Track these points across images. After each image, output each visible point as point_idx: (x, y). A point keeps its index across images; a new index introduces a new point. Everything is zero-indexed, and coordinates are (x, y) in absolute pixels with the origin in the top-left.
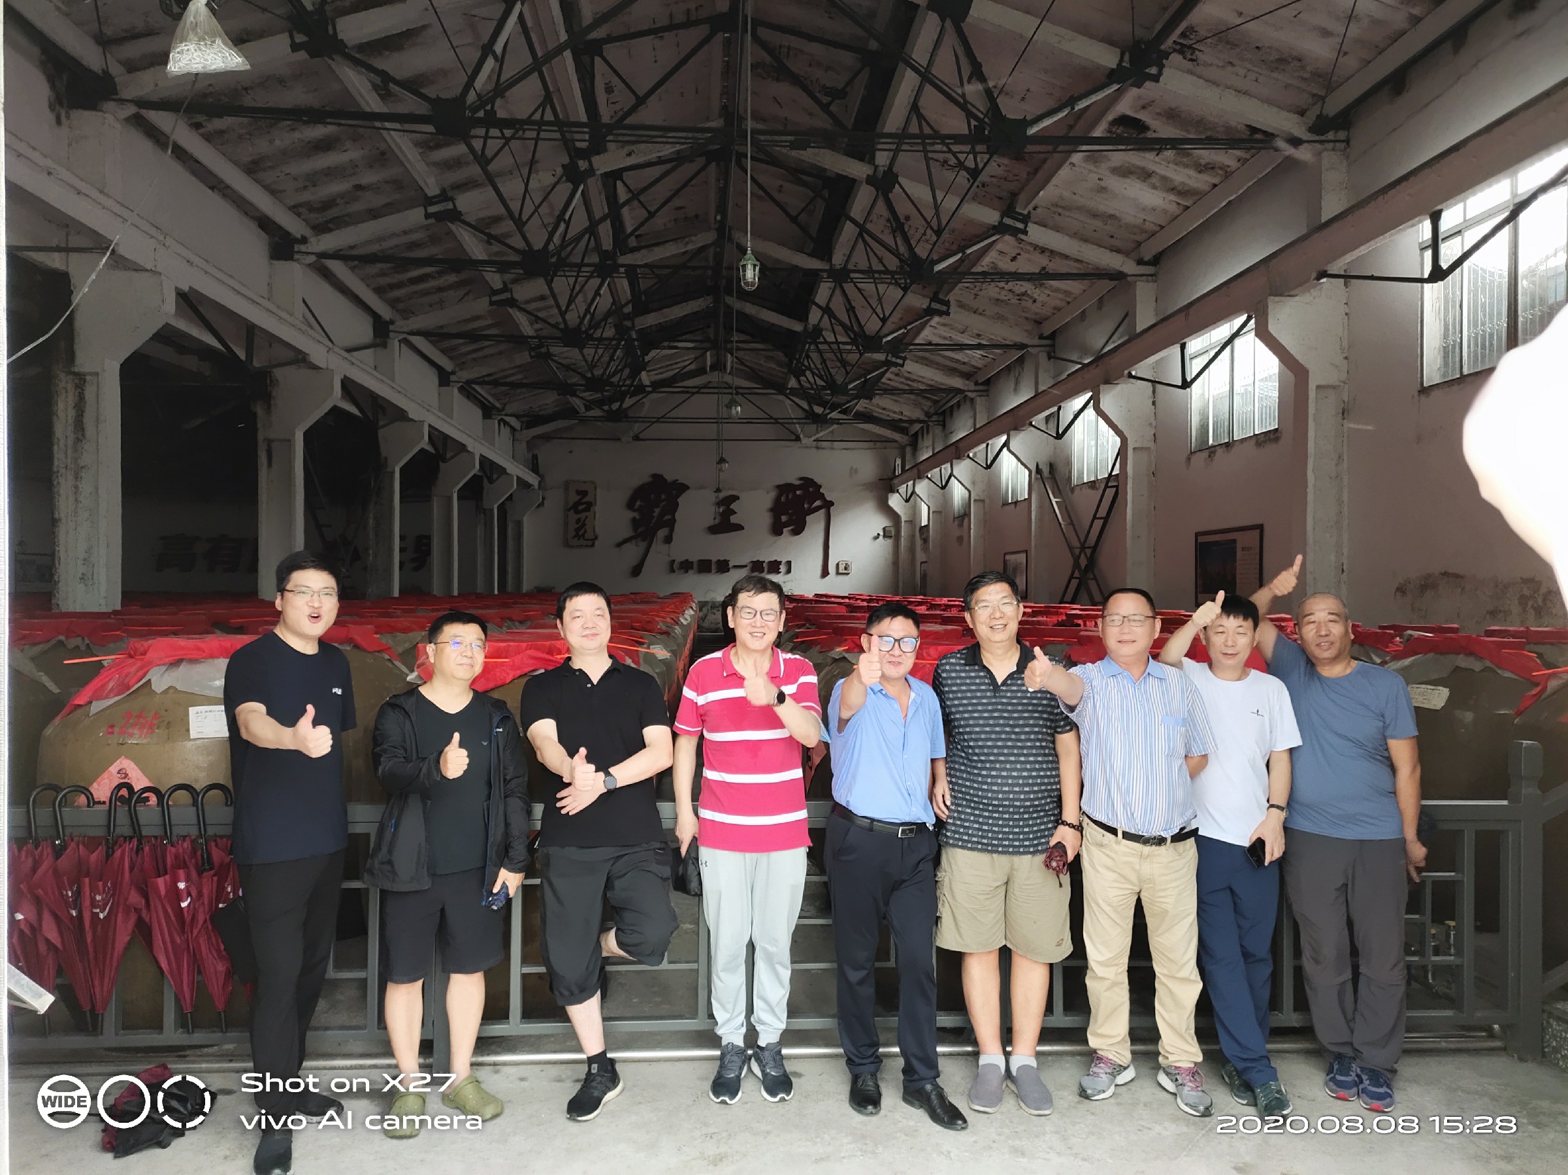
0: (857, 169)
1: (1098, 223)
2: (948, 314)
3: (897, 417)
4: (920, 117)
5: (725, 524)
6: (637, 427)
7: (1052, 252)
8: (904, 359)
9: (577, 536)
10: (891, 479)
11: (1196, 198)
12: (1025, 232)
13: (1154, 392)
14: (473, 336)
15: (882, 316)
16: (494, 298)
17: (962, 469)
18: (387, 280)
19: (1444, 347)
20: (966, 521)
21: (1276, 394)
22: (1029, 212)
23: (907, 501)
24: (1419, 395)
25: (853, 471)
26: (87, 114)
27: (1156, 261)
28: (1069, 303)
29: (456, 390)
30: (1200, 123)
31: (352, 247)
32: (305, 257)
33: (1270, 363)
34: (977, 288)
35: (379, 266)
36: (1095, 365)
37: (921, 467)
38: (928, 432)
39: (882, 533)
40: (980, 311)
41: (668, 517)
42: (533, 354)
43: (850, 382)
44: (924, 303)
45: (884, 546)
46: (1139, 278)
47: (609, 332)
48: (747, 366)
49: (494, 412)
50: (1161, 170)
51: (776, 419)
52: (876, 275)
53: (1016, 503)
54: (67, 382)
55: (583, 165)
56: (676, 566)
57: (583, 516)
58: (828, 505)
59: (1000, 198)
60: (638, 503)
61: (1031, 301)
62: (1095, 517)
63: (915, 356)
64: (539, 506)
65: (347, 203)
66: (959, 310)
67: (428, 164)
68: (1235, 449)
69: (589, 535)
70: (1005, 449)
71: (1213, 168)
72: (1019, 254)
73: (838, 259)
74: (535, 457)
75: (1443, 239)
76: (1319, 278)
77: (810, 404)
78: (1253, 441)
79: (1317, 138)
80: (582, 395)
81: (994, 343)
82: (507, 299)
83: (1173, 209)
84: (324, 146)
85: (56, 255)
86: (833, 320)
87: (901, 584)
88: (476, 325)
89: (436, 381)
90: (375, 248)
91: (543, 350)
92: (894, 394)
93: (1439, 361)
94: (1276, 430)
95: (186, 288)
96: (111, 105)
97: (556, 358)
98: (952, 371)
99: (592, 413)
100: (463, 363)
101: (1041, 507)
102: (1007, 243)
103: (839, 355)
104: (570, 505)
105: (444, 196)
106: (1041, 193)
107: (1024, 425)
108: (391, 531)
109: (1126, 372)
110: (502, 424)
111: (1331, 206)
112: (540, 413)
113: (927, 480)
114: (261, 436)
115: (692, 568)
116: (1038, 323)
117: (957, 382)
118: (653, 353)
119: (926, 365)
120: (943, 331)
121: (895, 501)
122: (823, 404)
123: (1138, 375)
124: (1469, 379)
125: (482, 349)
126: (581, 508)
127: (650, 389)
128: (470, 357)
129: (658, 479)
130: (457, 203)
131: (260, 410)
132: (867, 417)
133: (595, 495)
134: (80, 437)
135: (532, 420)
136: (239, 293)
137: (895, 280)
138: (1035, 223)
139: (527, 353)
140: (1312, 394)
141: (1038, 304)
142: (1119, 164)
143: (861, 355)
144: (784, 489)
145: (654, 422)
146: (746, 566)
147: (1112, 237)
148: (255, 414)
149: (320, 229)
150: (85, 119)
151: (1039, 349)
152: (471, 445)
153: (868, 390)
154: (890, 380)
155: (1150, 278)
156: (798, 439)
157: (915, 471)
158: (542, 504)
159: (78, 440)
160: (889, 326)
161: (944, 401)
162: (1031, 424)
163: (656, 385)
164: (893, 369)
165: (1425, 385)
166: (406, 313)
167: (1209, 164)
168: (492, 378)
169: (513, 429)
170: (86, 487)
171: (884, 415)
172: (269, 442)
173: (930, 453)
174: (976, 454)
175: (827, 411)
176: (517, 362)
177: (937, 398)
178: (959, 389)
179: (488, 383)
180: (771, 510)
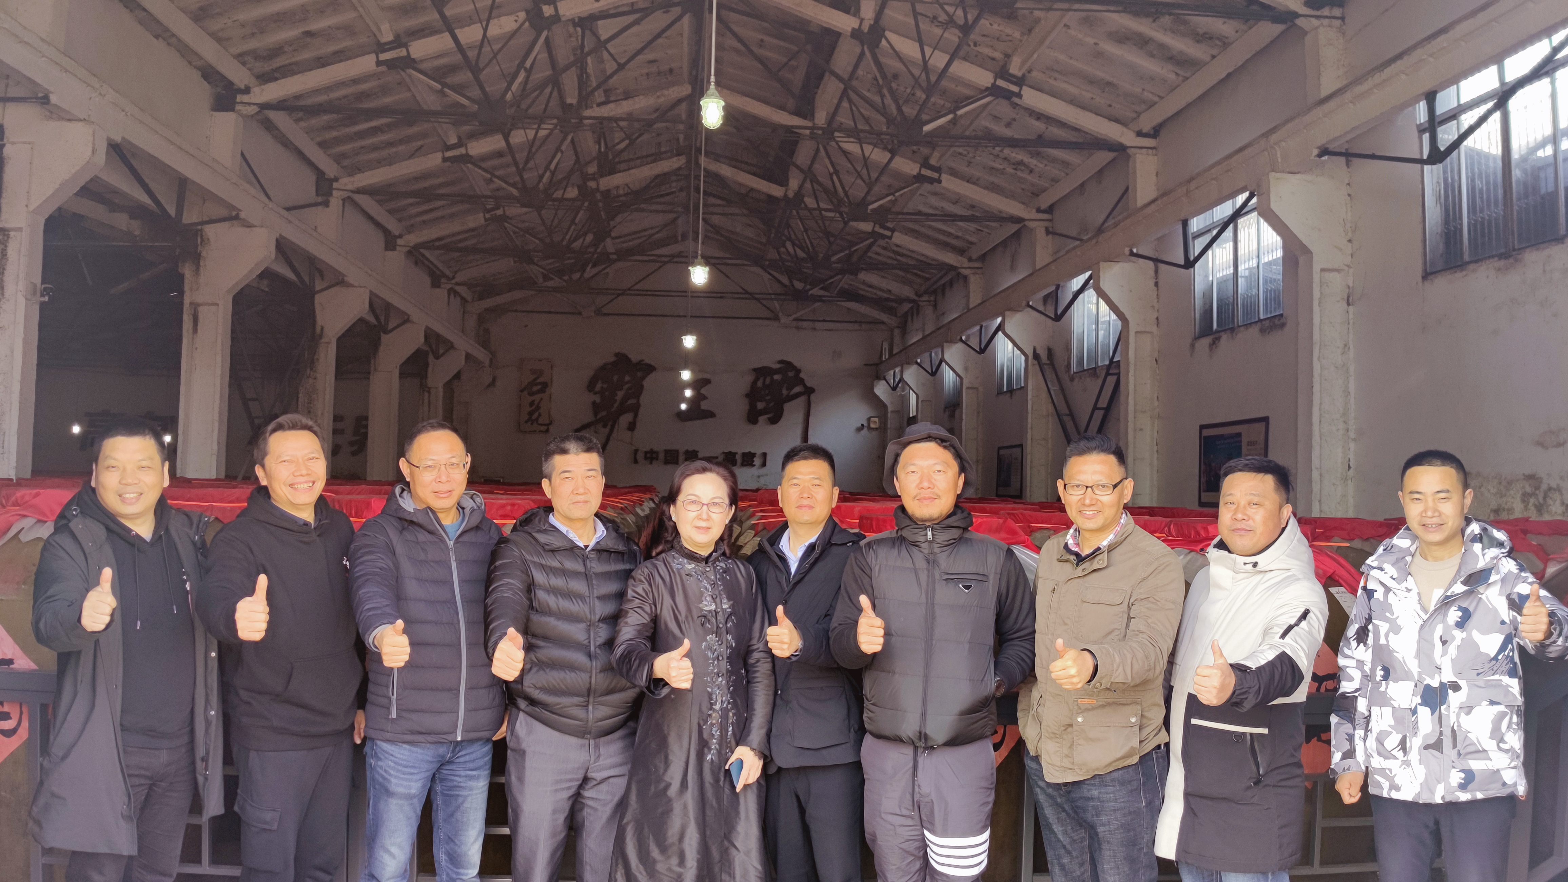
0: (843, 22)
1: (1095, 90)
2: (939, 181)
3: (886, 296)
5: (695, 411)
6: (601, 300)
7: (1049, 118)
8: (892, 230)
9: (530, 420)
10: (878, 365)
11: (1196, 67)
12: (1019, 96)
13: (1156, 272)
14: (426, 196)
15: (867, 181)
16: (448, 154)
17: (954, 354)
18: (335, 134)
19: (1445, 233)
20: (957, 411)
21: (1280, 277)
22: (1023, 75)
23: (894, 388)
24: (1422, 282)
25: (837, 356)
27: (1156, 132)
28: (1066, 174)
29: (402, 255)
31: (298, 97)
32: (246, 107)
33: (1273, 243)
34: (971, 156)
35: (326, 118)
36: (1094, 241)
37: (910, 352)
38: (918, 314)
39: (866, 424)
40: (975, 179)
41: (632, 401)
42: (488, 216)
43: (834, 255)
44: (913, 169)
45: (866, 439)
46: (1138, 151)
47: (572, 193)
49: (443, 280)
50: (1159, 37)
51: (751, 294)
52: (861, 134)
53: (1011, 392)
55: (548, 10)
56: (640, 456)
57: (537, 398)
58: (808, 392)
59: (993, 59)
60: (598, 386)
61: (1028, 171)
62: (1095, 408)
63: (903, 227)
65: (294, 50)
66: (952, 177)
67: (382, 11)
68: (1239, 335)
69: (543, 420)
70: (1000, 333)
71: (1211, 38)
72: (1014, 119)
73: (821, 118)
74: (487, 331)
75: (1439, 123)
76: (1320, 155)
77: (789, 279)
78: (1258, 327)
79: (1314, 13)
80: (541, 263)
81: (989, 215)
82: (462, 155)
83: (1171, 79)
86: (815, 185)
88: (427, 183)
89: (382, 245)
90: (322, 98)
91: (499, 212)
92: (881, 270)
93: (1441, 247)
94: (1281, 315)
95: (118, 139)
97: (514, 221)
98: (945, 246)
99: (550, 284)
100: (413, 225)
101: (1037, 396)
102: (1002, 107)
103: (820, 222)
104: (524, 386)
105: (399, 42)
106: (1036, 55)
107: (1020, 306)
108: (324, 407)
109: (1127, 250)
110: (452, 296)
111: (1329, 81)
112: (493, 283)
113: (915, 367)
114: (187, 301)
115: (657, 459)
116: (1036, 195)
117: (950, 258)
118: (619, 218)
119: (917, 238)
120: (934, 201)
121: (881, 390)
122: (804, 279)
123: (1141, 253)
125: (433, 210)
126: (535, 389)
127: (615, 257)
128: (419, 219)
129: (621, 358)
130: (411, 49)
131: (187, 271)
132: (851, 295)
133: (552, 375)
135: (487, 290)
137: (882, 141)
138: (1031, 87)
139: (482, 215)
140: (1317, 277)
141: (1035, 175)
142: (1113, 28)
143: (845, 224)
144: (761, 372)
145: (619, 295)
147: (1110, 105)
148: (183, 274)
149: (265, 78)
151: (1037, 223)
152: (415, 314)
153: (853, 265)
154: (877, 254)
155: (1150, 151)
156: (776, 318)
157: (903, 355)
158: (493, 384)
160: (876, 192)
161: (935, 278)
162: (1027, 305)
163: (624, 255)
164: (881, 242)
165: (1428, 272)
166: (353, 170)
167: (1205, 33)
168: (443, 242)
169: (464, 300)
171: (871, 293)
172: (195, 306)
173: (920, 336)
174: (968, 337)
175: (808, 287)
176: (472, 225)
177: (927, 276)
178: (952, 266)
179: (438, 248)
180: (747, 396)
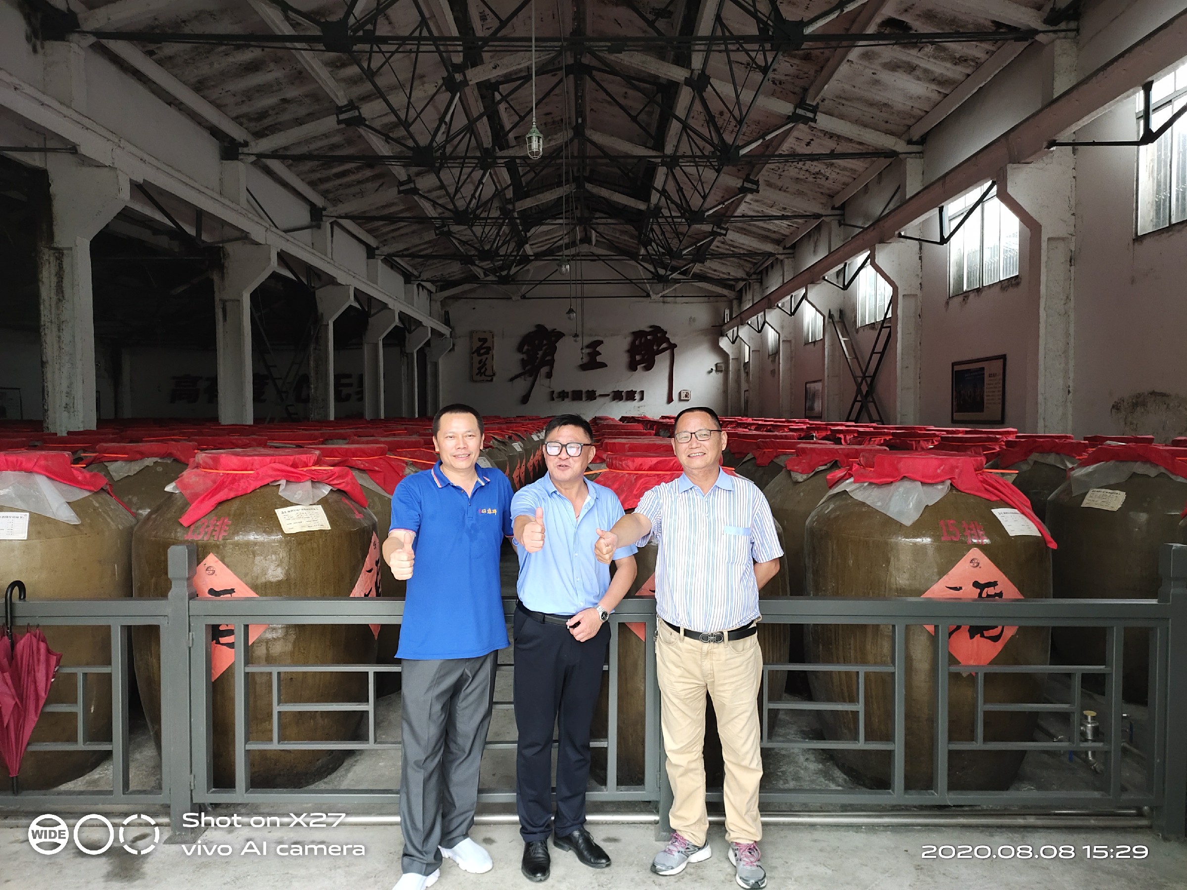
0: (678, 74)
1: (874, 111)
2: (758, 192)
3: (726, 277)
4: (723, 26)
5: (593, 363)
6: (524, 289)
7: (839, 137)
8: (727, 229)
9: (480, 373)
10: (722, 326)
11: (955, 86)
12: (815, 121)
13: (921, 248)
14: (391, 219)
15: (702, 194)
16: (402, 188)
17: (773, 316)
18: (318, 175)
19: (1157, 202)
20: (777, 358)
21: (1017, 247)
22: (818, 104)
23: (733, 342)
24: (1134, 243)
25: (692, 320)
26: (57, 44)
27: (923, 140)
28: (855, 179)
29: (380, 261)
30: (953, 21)
31: (286, 148)
32: (247, 157)
33: (1012, 223)
34: (781, 170)
35: (310, 163)
36: (872, 228)
37: (743, 316)
38: (749, 288)
39: (714, 369)
40: (784, 188)
41: (548, 358)
42: (437, 232)
43: (684, 249)
44: (737, 183)
45: (716, 378)
46: (909, 156)
47: (495, 213)
48: (605, 238)
49: (413, 278)
50: (923, 64)
51: (630, 280)
52: (697, 159)
53: (814, 342)
54: (49, 256)
55: (458, 77)
56: (555, 395)
57: (484, 357)
58: (672, 347)
59: (794, 93)
60: (526, 347)
61: (824, 179)
62: (873, 352)
63: (735, 227)
64: (450, 351)
65: (277, 114)
66: (768, 188)
67: (337, 81)
68: (984, 294)
69: (488, 373)
70: (804, 301)
71: (966, 60)
72: (812, 140)
73: (669, 150)
74: (447, 313)
75: (1154, 110)
76: (1049, 147)
77: (655, 269)
78: (998, 287)
79: (1051, 28)
80: (481, 264)
81: (797, 214)
82: (411, 188)
83: (935, 96)
84: (253, 67)
85: (37, 155)
86: (669, 202)
87: (729, 408)
88: (392, 209)
89: (365, 255)
90: (303, 150)
91: (446, 229)
92: (721, 258)
93: (1152, 214)
94: (1017, 277)
95: (139, 180)
96: (75, 37)
97: (457, 236)
98: (765, 238)
99: (488, 278)
100: (385, 240)
101: (832, 345)
102: (802, 130)
103: (673, 226)
104: (474, 350)
105: (352, 105)
106: (826, 86)
107: (819, 280)
108: (327, 370)
109: (897, 233)
110: (421, 288)
111: (1061, 86)
112: (450, 279)
113: (748, 326)
114: (217, 299)
115: (567, 397)
116: (831, 196)
117: (769, 248)
118: (533, 230)
119: (745, 234)
120: (755, 206)
121: (724, 343)
122: (665, 267)
123: (908, 235)
124: (1177, 228)
125: (399, 229)
126: (482, 351)
127: (533, 258)
128: (390, 235)
129: (540, 328)
130: (362, 111)
131: (216, 278)
132: (702, 277)
133: (493, 342)
134: (61, 298)
135: (444, 284)
136: (187, 184)
137: (710, 163)
138: (823, 113)
139: (433, 231)
140: (1044, 245)
141: (830, 181)
142: (888, 60)
143: (689, 226)
144: (638, 335)
145: (537, 284)
146: (608, 395)
147: (887, 122)
148: (212, 280)
149: (259, 135)
150: (56, 48)
151: (832, 218)
152: (391, 304)
153: (700, 255)
154: (718, 247)
155: (918, 155)
156: (648, 296)
157: (739, 319)
158: (453, 349)
159: (60, 300)
160: (711, 201)
161: (761, 263)
162: (824, 278)
163: (538, 256)
164: (719, 238)
165: (1139, 234)
166: (336, 201)
167: (960, 55)
168: (410, 251)
169: (430, 292)
170: (66, 336)
171: (715, 275)
172: (224, 302)
173: (751, 305)
174: (783, 304)
175: (669, 273)
176: (427, 239)
177: (755, 261)
178: (771, 253)
179: (406, 256)
180: (628, 351)
